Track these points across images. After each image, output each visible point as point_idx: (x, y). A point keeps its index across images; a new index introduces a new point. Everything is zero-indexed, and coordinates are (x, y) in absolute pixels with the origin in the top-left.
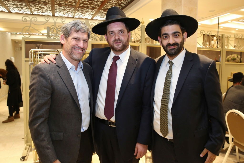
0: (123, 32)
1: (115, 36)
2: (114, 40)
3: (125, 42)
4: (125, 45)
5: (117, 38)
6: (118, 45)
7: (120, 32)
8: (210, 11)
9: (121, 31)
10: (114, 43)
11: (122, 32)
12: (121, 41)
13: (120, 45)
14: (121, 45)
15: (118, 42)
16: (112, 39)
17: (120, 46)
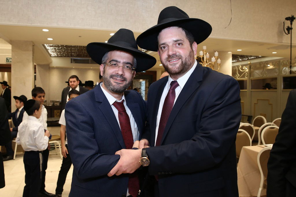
0: (181, 44)
1: (168, 50)
2: (167, 56)
3: (186, 59)
4: (186, 64)
5: (171, 53)
6: (174, 64)
7: (176, 44)
10: (167, 61)
11: (179, 44)
13: (177, 63)
15: (174, 59)
17: (178, 65)
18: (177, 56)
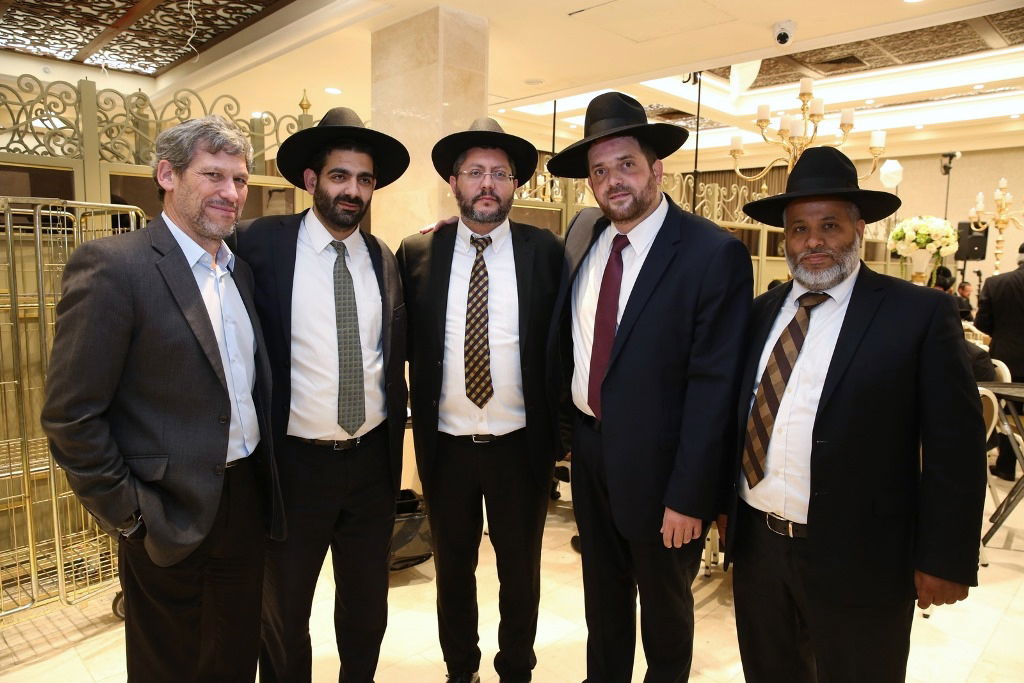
0: (631, 165)
1: (608, 177)
2: (607, 189)
3: (642, 192)
4: (642, 202)
5: (613, 182)
6: (620, 201)
7: (622, 165)
8: (529, 82)
9: (626, 163)
10: (607, 197)
11: (628, 165)
12: (628, 191)
13: (625, 201)
14: (628, 202)
15: (620, 193)
16: (604, 188)
17: (627, 205)
18: (623, 188)
